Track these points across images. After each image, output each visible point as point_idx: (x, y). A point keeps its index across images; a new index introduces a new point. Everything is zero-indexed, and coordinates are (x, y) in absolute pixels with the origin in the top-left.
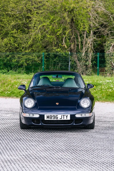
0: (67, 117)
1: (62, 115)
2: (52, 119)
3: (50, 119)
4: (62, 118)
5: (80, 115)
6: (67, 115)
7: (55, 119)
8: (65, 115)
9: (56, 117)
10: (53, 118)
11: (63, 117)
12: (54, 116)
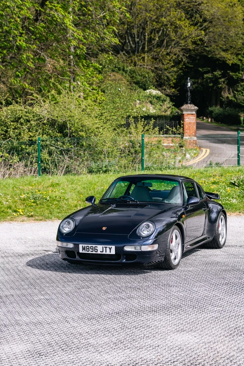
0: (110, 249)
1: (104, 246)
2: (90, 252)
3: (86, 252)
4: (103, 252)
5: (133, 247)
6: (110, 246)
7: (94, 252)
8: (108, 246)
9: (95, 249)
10: (90, 250)
11: (104, 249)
12: (92, 248)
